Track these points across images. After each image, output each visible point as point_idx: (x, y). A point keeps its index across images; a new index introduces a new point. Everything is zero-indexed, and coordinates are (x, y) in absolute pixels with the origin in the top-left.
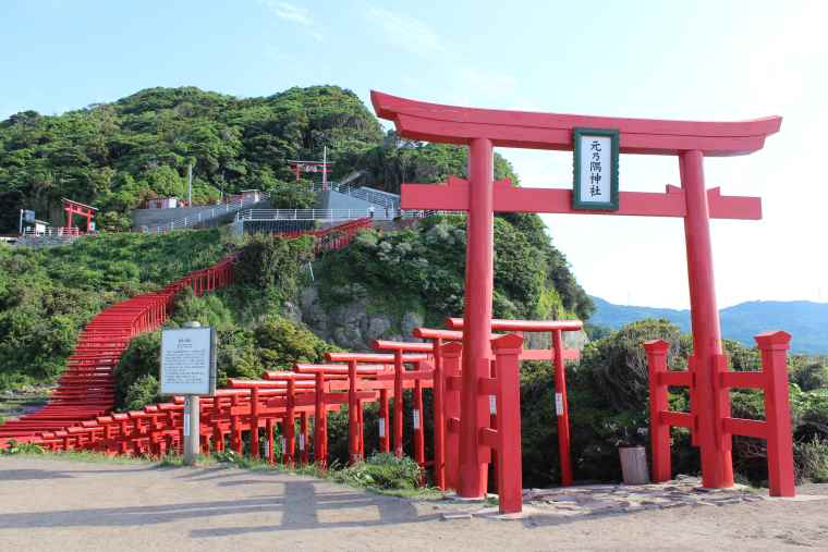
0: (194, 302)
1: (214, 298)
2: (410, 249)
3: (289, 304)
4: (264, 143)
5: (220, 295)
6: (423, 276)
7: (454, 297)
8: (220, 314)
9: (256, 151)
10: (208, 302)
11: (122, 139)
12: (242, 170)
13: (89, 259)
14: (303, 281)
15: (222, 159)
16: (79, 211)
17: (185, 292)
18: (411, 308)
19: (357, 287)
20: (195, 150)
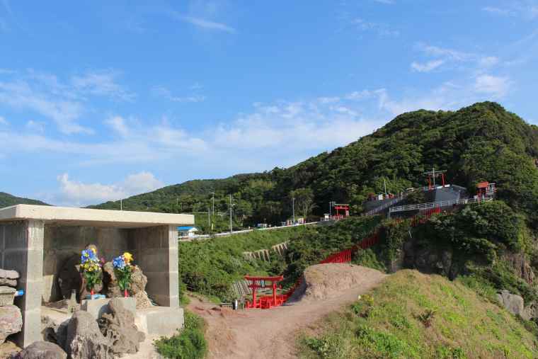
0: (361, 252)
1: (370, 250)
2: (449, 222)
3: (398, 250)
4: (433, 154)
5: (371, 248)
6: (452, 235)
7: (464, 244)
8: (371, 256)
9: (429, 158)
10: (366, 252)
11: (374, 157)
12: (422, 170)
13: (340, 230)
14: (406, 239)
15: (411, 166)
16: (341, 208)
17: (357, 249)
18: (447, 250)
19: (426, 241)
20: (397, 165)
